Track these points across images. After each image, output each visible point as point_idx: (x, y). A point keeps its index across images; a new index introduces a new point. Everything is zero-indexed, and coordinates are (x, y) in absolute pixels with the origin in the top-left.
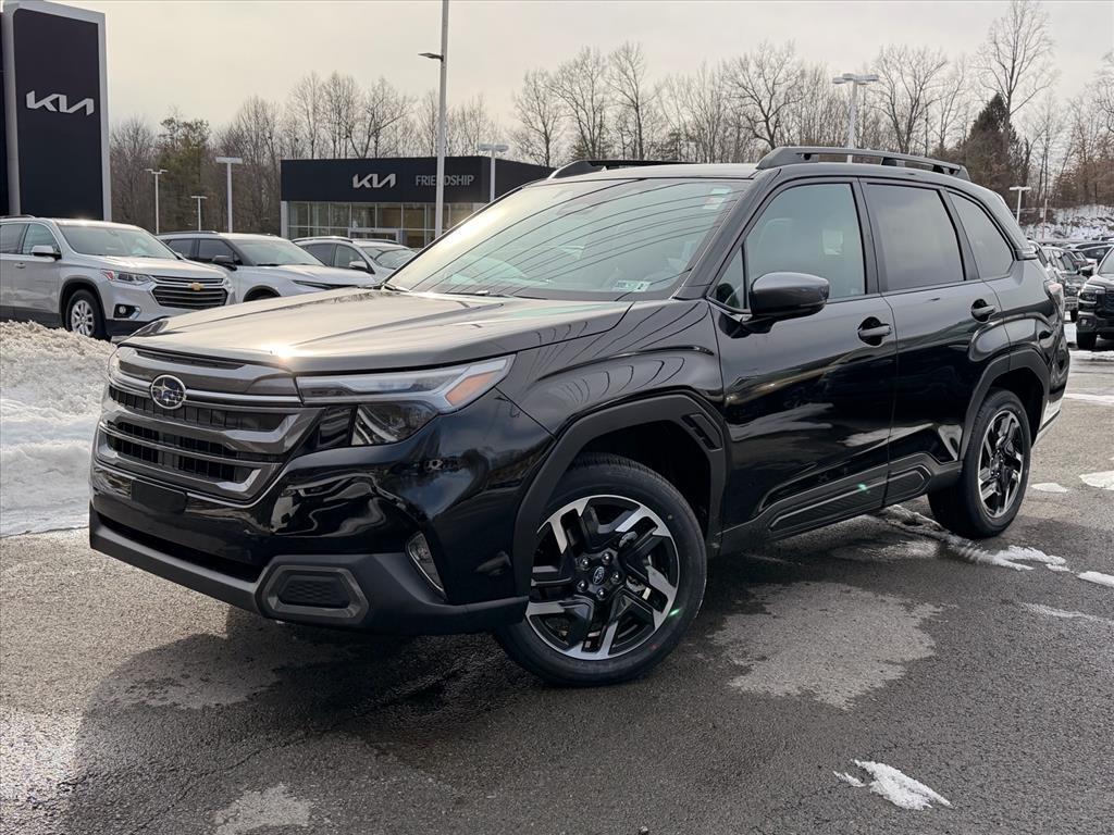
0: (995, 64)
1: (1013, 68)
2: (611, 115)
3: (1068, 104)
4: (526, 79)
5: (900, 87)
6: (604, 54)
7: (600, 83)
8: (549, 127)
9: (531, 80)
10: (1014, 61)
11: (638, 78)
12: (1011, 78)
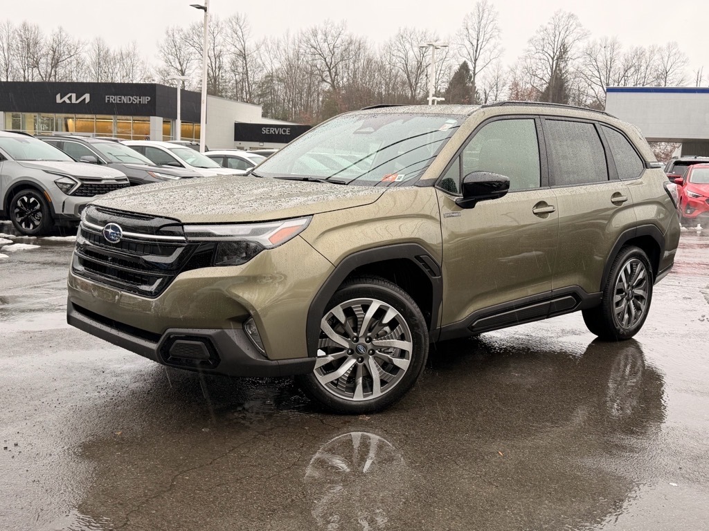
0: (467, 43)
1: (477, 45)
2: (226, 61)
3: (509, 69)
4: (167, 32)
5: (411, 54)
6: (221, 19)
7: (219, 38)
8: (184, 66)
9: (170, 33)
10: (478, 41)
11: (245, 37)
12: (476, 51)
